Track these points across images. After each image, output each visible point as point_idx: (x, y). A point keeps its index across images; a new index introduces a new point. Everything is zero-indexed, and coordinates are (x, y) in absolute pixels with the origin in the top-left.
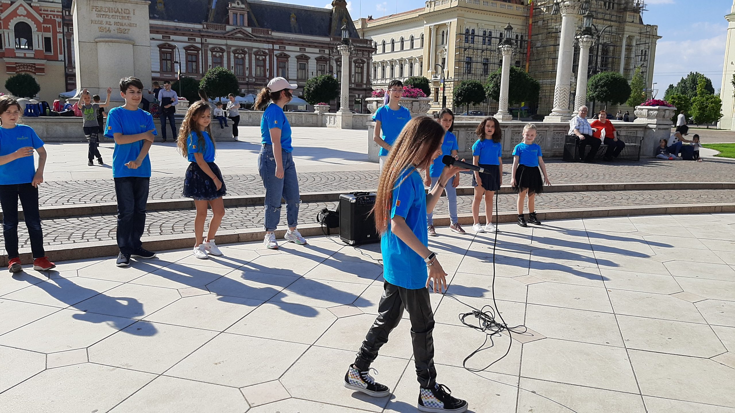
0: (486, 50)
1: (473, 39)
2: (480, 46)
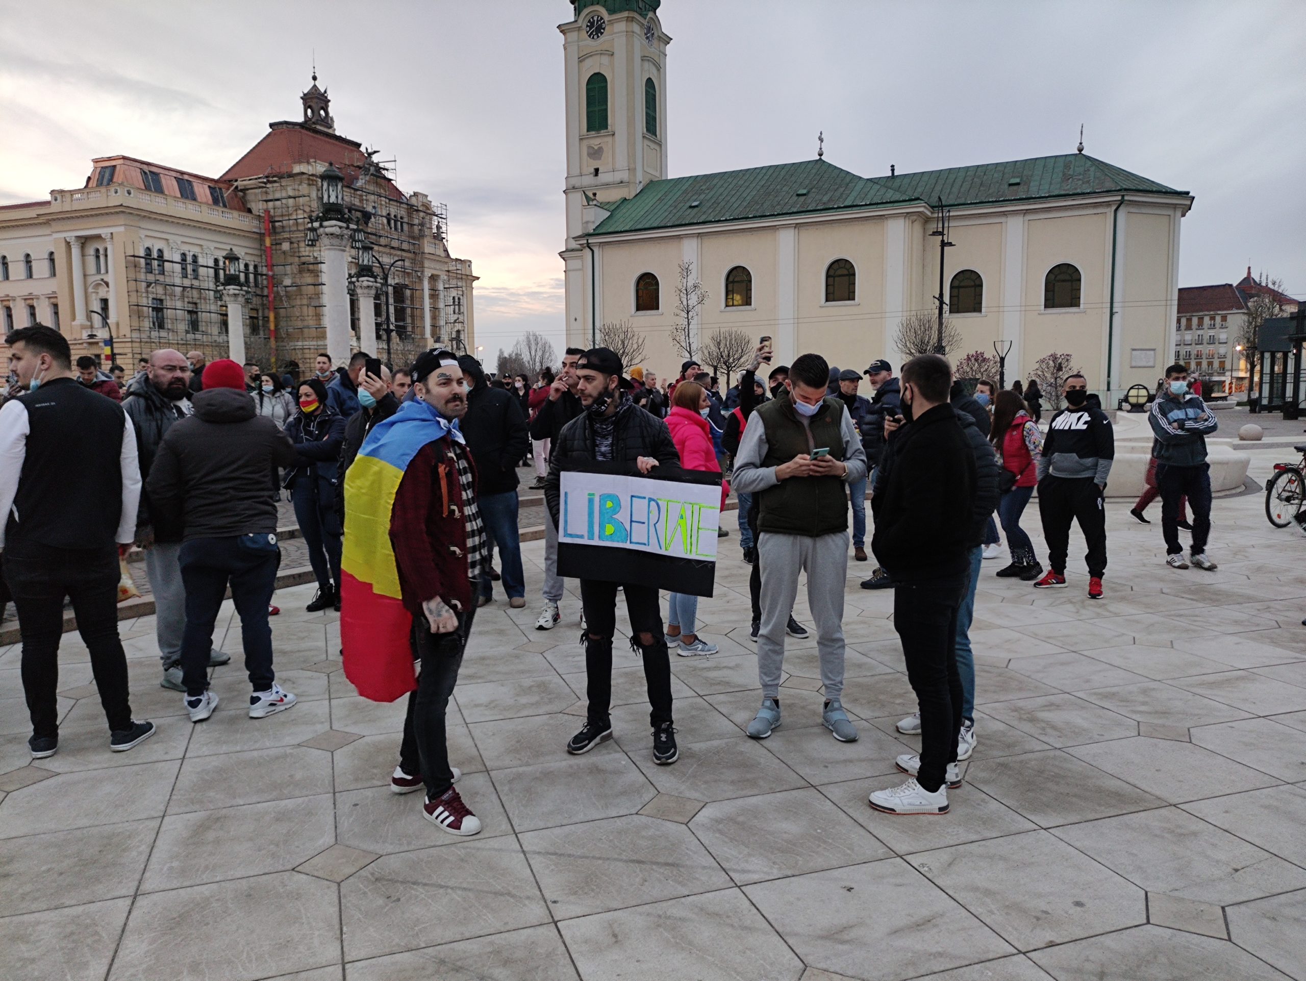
0: (191, 288)
1: (161, 266)
2: (178, 281)
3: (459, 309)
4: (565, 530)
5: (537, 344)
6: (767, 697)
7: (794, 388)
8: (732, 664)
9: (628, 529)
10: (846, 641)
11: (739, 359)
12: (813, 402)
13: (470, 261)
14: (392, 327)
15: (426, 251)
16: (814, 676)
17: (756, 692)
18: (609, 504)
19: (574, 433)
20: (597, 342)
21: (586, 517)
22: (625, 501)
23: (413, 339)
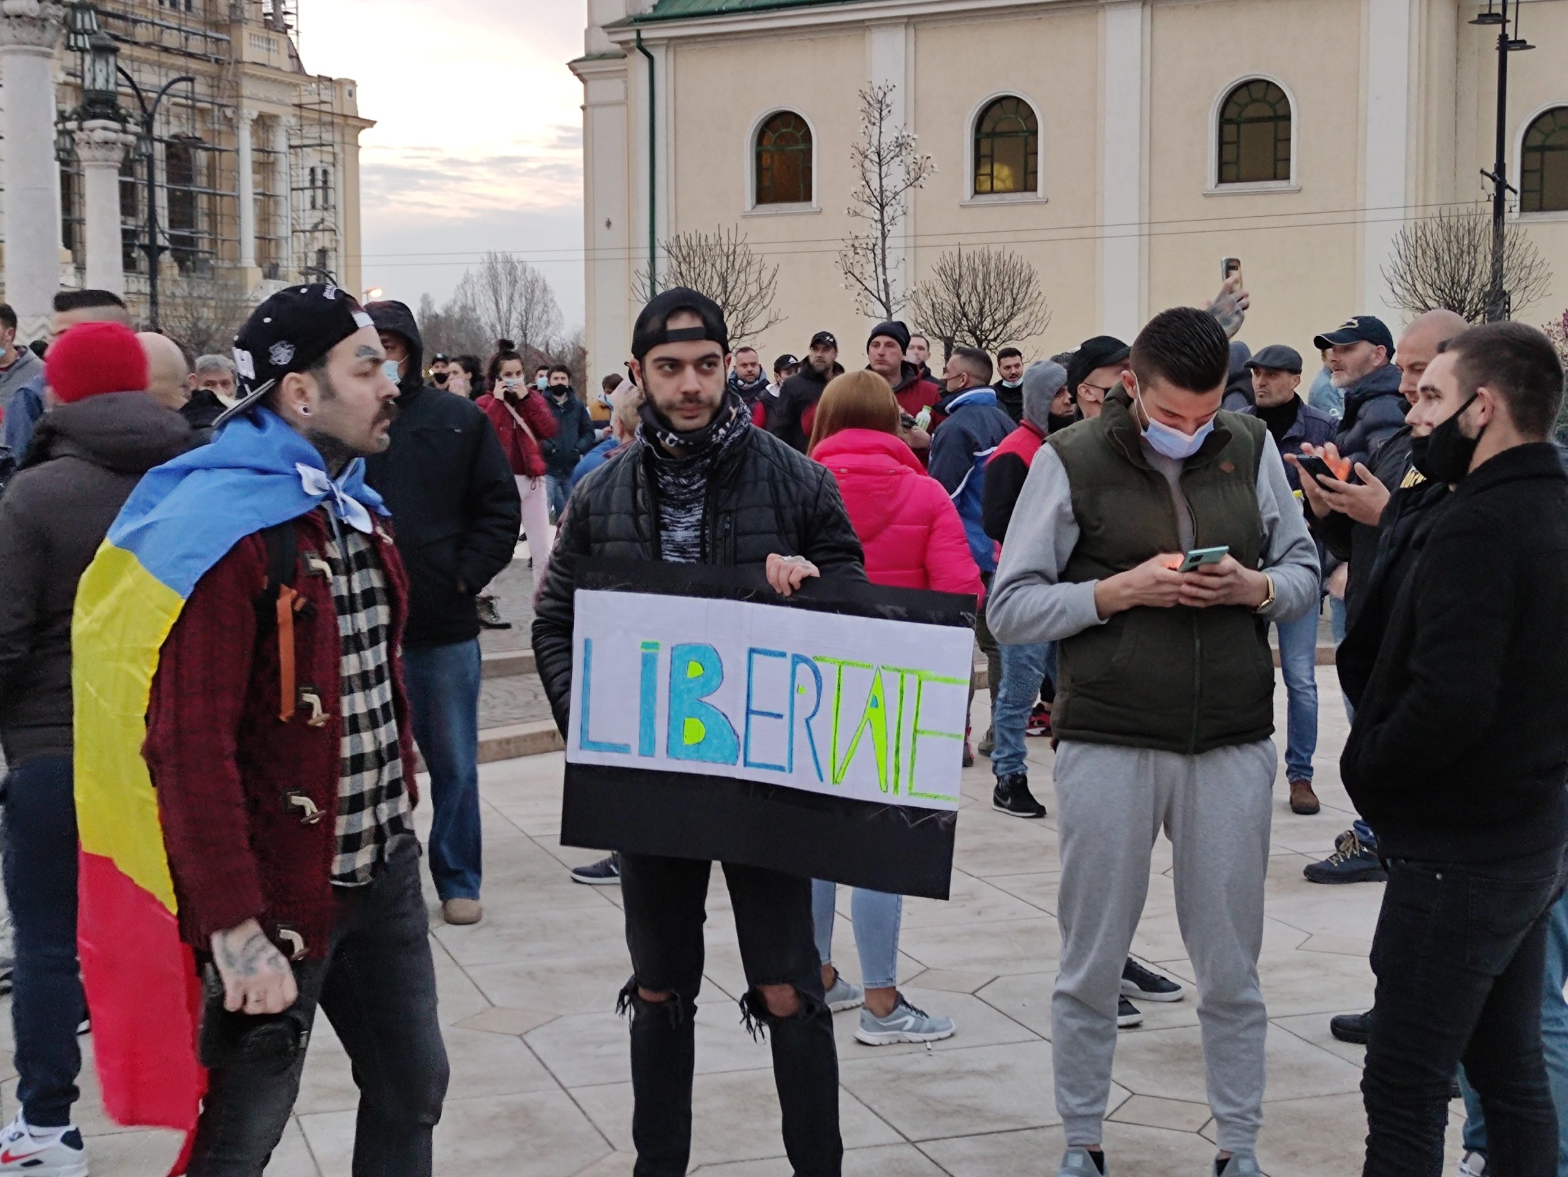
3: (326, 199)
4: (584, 731)
5: (514, 283)
6: (1073, 1146)
7: (1143, 391)
8: (990, 1065)
9: (741, 730)
10: (1270, 1011)
11: (1005, 323)
12: (1190, 426)
13: (353, 83)
14: (161, 241)
15: (247, 56)
16: (1190, 1095)
17: (1046, 1133)
18: (694, 670)
19: (607, 498)
20: (660, 279)
21: (637, 701)
22: (734, 662)
23: (213, 269)
